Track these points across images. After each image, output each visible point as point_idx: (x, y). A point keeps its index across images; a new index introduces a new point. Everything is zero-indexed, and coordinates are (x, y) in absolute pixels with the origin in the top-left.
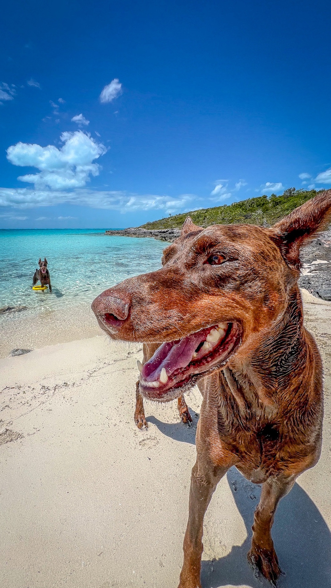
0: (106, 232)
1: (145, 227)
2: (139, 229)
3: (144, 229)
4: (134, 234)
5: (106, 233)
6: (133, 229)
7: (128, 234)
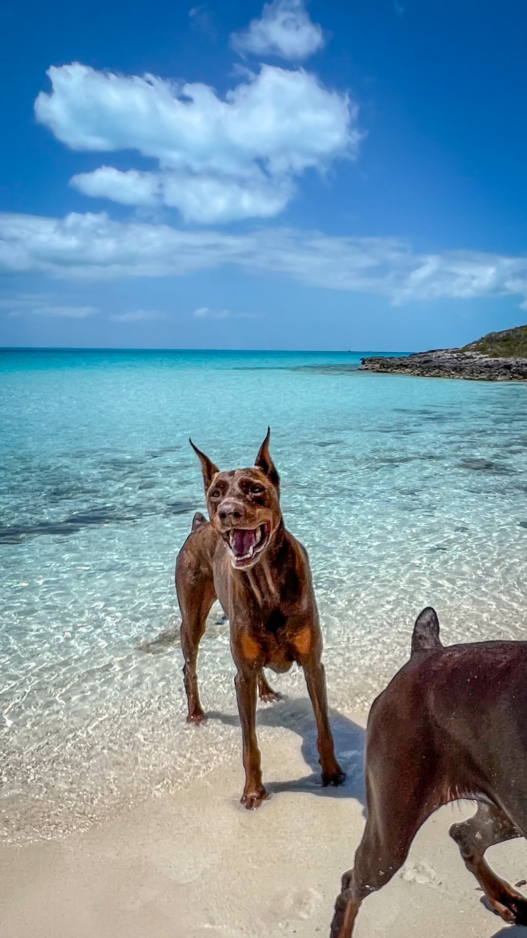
0: (363, 363)
1: (482, 350)
2: (468, 354)
3: (482, 356)
4: (455, 369)
5: (364, 367)
6: (448, 356)
7: (437, 371)
